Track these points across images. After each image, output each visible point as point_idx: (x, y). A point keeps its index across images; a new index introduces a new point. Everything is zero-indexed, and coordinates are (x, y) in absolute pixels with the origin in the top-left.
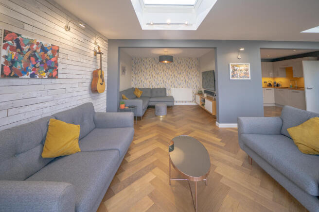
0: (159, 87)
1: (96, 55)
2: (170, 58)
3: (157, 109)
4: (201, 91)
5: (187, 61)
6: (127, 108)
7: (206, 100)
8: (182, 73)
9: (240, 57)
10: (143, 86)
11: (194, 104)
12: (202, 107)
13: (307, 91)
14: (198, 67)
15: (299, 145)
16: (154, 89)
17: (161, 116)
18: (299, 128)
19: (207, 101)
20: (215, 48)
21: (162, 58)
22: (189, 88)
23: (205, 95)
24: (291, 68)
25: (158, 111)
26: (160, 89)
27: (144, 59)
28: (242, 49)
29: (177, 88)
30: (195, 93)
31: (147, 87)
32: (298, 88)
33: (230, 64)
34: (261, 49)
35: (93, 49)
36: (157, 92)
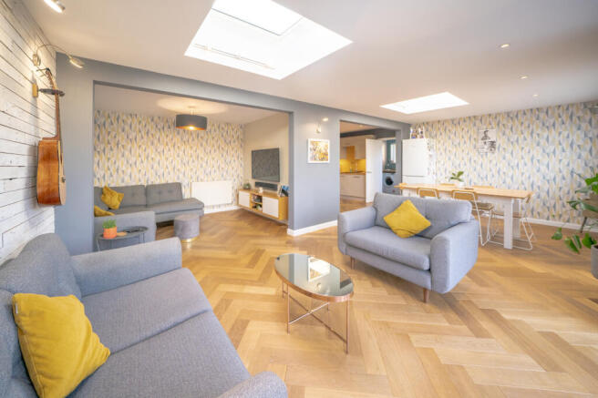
0: (163, 182)
1: (35, 97)
2: (201, 122)
3: (181, 227)
4: (248, 185)
5: (223, 129)
6: (122, 234)
7: (263, 198)
8: (212, 151)
9: (320, 130)
10: (123, 181)
11: (234, 208)
12: (254, 210)
13: (368, 175)
14: (243, 141)
15: (398, 232)
16: (154, 186)
17: (189, 240)
18: (395, 213)
19: (265, 199)
20: (291, 113)
21: (182, 120)
22: (225, 180)
23: (261, 190)
24: (353, 147)
25: (182, 230)
26: (166, 185)
27: (125, 118)
28: (326, 120)
29: (202, 180)
30: (235, 188)
31: (134, 184)
32: (359, 172)
33: (310, 140)
34: (341, 121)
35: (30, 77)
36: (160, 193)
